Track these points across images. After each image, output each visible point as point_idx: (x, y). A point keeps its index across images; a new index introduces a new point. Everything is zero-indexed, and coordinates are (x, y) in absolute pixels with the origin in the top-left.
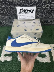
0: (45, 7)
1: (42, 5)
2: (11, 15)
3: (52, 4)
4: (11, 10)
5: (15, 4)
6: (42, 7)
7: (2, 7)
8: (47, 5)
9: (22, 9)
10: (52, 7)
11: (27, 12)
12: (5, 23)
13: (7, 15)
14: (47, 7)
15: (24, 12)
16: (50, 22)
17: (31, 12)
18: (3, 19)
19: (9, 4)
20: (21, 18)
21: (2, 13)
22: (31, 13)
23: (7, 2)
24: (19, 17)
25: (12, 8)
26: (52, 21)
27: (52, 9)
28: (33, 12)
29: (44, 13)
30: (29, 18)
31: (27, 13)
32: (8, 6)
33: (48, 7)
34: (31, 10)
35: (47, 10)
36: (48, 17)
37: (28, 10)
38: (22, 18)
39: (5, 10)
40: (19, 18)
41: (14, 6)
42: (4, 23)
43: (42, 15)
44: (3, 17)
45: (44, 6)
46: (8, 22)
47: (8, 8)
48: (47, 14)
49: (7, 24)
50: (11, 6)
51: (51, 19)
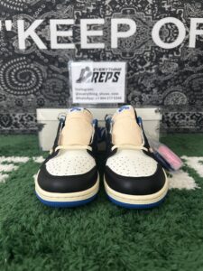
0: (142, 69)
1: (136, 66)
2: (46, 92)
4: (48, 78)
6: (136, 71)
7: (26, 68)
8: (148, 64)
9: (87, 69)
10: (163, 72)
11: (101, 77)
12: (22, 120)
13: (34, 93)
14: (149, 71)
15: (91, 78)
16: (170, 120)
17: (111, 80)
18: (19, 104)
19: (46, 60)
21: (21, 86)
22: (114, 81)
23: (42, 57)
24: (77, 94)
25: (54, 72)
26: (176, 117)
28: (117, 78)
29: (145, 88)
30: (106, 96)
31: (100, 81)
32: (42, 67)
33: (153, 71)
34: (111, 73)
35: (152, 80)
36: (161, 102)
37: (104, 73)
38: (86, 96)
39: (31, 77)
40: (77, 98)
42: (19, 119)
43: (141, 97)
44: (20, 97)
45: (140, 67)
46: (32, 119)
47: (41, 72)
48: (155, 91)
49: (26, 125)
50: (52, 67)
51: (172, 110)
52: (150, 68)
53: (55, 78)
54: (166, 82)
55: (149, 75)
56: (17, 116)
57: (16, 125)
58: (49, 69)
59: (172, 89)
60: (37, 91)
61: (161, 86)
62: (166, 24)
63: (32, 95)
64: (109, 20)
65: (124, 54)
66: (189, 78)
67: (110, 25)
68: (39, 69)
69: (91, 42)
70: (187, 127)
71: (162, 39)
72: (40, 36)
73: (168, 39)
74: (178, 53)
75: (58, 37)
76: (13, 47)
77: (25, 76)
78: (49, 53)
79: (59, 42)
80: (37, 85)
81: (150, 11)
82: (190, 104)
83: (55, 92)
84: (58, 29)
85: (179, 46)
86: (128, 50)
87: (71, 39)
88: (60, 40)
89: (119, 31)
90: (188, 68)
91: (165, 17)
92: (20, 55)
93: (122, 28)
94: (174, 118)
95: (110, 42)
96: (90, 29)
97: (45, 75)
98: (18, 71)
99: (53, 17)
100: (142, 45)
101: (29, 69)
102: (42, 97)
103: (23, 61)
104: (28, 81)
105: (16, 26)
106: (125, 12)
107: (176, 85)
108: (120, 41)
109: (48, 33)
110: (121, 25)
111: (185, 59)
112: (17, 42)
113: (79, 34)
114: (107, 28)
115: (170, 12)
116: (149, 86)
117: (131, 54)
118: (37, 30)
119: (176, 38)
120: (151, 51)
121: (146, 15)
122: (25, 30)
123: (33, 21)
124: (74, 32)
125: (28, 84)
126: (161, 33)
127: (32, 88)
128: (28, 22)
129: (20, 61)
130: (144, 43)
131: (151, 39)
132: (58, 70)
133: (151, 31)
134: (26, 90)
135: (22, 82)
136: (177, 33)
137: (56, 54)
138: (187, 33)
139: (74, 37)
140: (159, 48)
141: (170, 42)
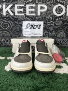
0: (49, 24)
1: (47, 22)
2: (13, 31)
3: (56, 21)
5: (20, 20)
8: (51, 22)
10: (57, 24)
11: (34, 27)
12: (4, 42)
13: (9, 32)
14: (51, 24)
16: (59, 43)
17: (38, 28)
18: (3, 36)
19: (13, 20)
20: (27, 34)
23: (12, 18)
24: (25, 33)
25: (16, 24)
26: (61, 41)
27: (57, 26)
28: (40, 27)
29: (50, 30)
31: (34, 28)
32: (12, 22)
33: (53, 24)
34: (38, 26)
35: (53, 27)
36: (56, 36)
37: (35, 26)
39: (8, 26)
41: (18, 22)
42: (3, 41)
43: (48, 34)
44: (4, 33)
45: (48, 23)
46: (8, 41)
47: (11, 24)
48: (54, 31)
49: (5, 44)
50: (16, 22)
51: (60, 39)
52: (52, 23)
53: (16, 26)
54: (58, 28)
55: (51, 26)
56: (2, 40)
57: (2, 43)
58: (15, 23)
59: (60, 31)
60: (10, 31)
61: (56, 30)
62: (58, 7)
63: (8, 33)
64: (37, 5)
65: (42, 18)
66: (66, 27)
67: (37, 7)
68: (11, 23)
69: (30, 13)
70: (65, 45)
71: (56, 12)
72: (11, 11)
73: (59, 12)
74: (62, 17)
75: (18, 11)
76: (1, 15)
77: (6, 25)
78: (14, 17)
79: (18, 13)
80: (10, 29)
81: (52, 2)
82: (67, 37)
83: (16, 31)
84: (18, 8)
85: (63, 15)
86: (44, 16)
87: (23, 12)
88: (19, 12)
89: (41, 9)
90: (66, 23)
91: (58, 4)
92: (4, 17)
93: (42, 8)
94: (60, 42)
95: (37, 13)
96: (30, 8)
97: (13, 25)
98: (3, 23)
99: (16, 4)
100: (49, 14)
101: (7, 23)
102: (12, 33)
103: (5, 20)
104: (7, 27)
105: (3, 7)
106: (43, 2)
107: (61, 30)
108: (41, 13)
109: (14, 9)
110: (41, 7)
111: (65, 20)
112: (3, 13)
113: (26, 10)
114: (36, 8)
115: (60, 2)
116: (51, 30)
117: (45, 18)
118: (10, 8)
119: (62, 12)
120: (52, 17)
121: (51, 3)
122: (6, 8)
123: (9, 5)
124: (24, 9)
125: (7, 28)
126: (56, 10)
127: (8, 30)
128: (7, 5)
129: (4, 20)
130: (50, 14)
131: (53, 12)
132: (18, 23)
133: (52, 9)
134: (6, 31)
135: (4, 28)
136: (62, 10)
137: (17, 17)
138: (66, 10)
139: (24, 11)
140: (55, 15)
141: (59, 13)
